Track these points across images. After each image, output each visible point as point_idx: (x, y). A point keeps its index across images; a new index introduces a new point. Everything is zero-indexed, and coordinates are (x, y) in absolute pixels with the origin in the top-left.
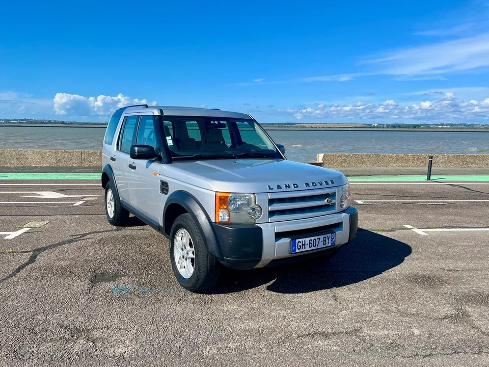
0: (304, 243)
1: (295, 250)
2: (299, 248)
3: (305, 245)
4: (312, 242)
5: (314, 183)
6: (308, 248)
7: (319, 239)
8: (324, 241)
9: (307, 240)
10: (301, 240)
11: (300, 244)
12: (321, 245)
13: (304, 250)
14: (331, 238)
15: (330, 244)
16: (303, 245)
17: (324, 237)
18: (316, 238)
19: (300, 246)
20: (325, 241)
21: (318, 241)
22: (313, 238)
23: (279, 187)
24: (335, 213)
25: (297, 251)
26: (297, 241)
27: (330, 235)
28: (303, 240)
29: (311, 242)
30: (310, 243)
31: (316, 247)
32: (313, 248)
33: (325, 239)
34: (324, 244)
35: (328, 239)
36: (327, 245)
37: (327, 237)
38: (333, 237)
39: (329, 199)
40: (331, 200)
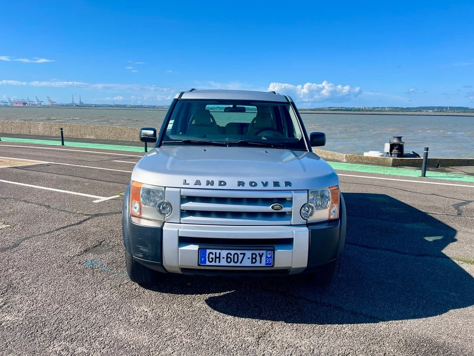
0: (218, 256)
1: (205, 262)
2: (211, 260)
3: (219, 258)
4: (232, 257)
5: (253, 182)
6: (223, 262)
7: (244, 254)
8: (252, 258)
9: (224, 253)
10: (214, 251)
11: (211, 256)
12: (247, 263)
13: (217, 264)
14: (267, 257)
15: (263, 264)
16: (216, 257)
17: (252, 254)
18: (239, 252)
19: (212, 258)
20: (255, 258)
21: (241, 257)
22: (233, 252)
23: (198, 183)
24: (291, 225)
25: (208, 263)
26: (208, 251)
27: (264, 252)
28: (218, 251)
29: (229, 255)
30: (227, 258)
31: (238, 264)
32: (232, 264)
33: (254, 256)
34: (252, 263)
35: (261, 256)
36: (258, 264)
37: (259, 254)
38: (269, 256)
39: (276, 205)
40: (282, 208)
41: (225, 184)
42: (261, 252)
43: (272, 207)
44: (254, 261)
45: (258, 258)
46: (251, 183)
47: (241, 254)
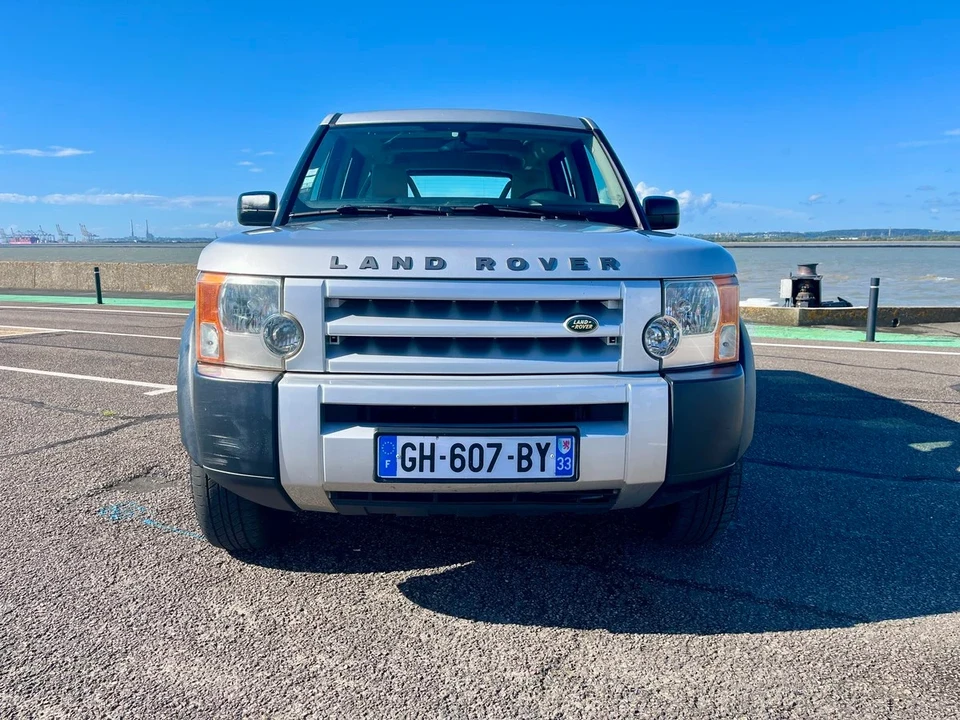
0: (427, 452)
1: (393, 469)
2: (409, 464)
3: (432, 458)
4: (466, 455)
5: (516, 260)
6: (443, 470)
7: (499, 446)
8: (521, 458)
9: (444, 444)
10: (416, 440)
11: (410, 453)
12: (506, 469)
13: (427, 474)
14: (559, 454)
15: (550, 472)
16: (423, 457)
17: (521, 446)
18: (483, 441)
19: (413, 460)
20: (528, 458)
21: (489, 454)
22: (467, 442)
23: (370, 263)
24: (618, 373)
25: (401, 473)
26: (401, 441)
27: (552, 439)
28: (427, 441)
29: (458, 451)
30: (454, 457)
31: (483, 474)
32: (467, 473)
33: (525, 451)
34: (520, 469)
35: (543, 452)
36: (535, 472)
37: (538, 445)
38: (564, 451)
39: (581, 319)
40: (594, 326)
41: (443, 265)
42: (543, 440)
43: (570, 325)
44: (525, 464)
45: (536, 457)
46: (511, 263)
47: (489, 445)
